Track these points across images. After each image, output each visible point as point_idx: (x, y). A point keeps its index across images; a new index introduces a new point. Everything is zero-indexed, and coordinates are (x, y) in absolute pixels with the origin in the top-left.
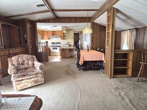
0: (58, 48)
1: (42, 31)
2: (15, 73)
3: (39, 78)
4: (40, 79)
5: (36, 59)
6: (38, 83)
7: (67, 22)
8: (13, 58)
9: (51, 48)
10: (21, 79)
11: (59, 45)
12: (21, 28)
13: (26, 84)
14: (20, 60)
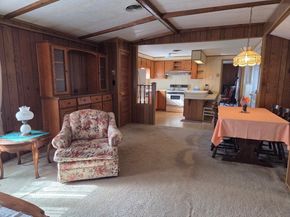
0: (182, 96)
1: (155, 62)
2: (62, 147)
3: (107, 163)
4: (110, 165)
5: (113, 120)
6: (105, 174)
7: (200, 40)
8: (71, 115)
9: (168, 96)
10: (69, 160)
11: (185, 90)
12: (107, 57)
13: (80, 171)
14: (82, 120)
